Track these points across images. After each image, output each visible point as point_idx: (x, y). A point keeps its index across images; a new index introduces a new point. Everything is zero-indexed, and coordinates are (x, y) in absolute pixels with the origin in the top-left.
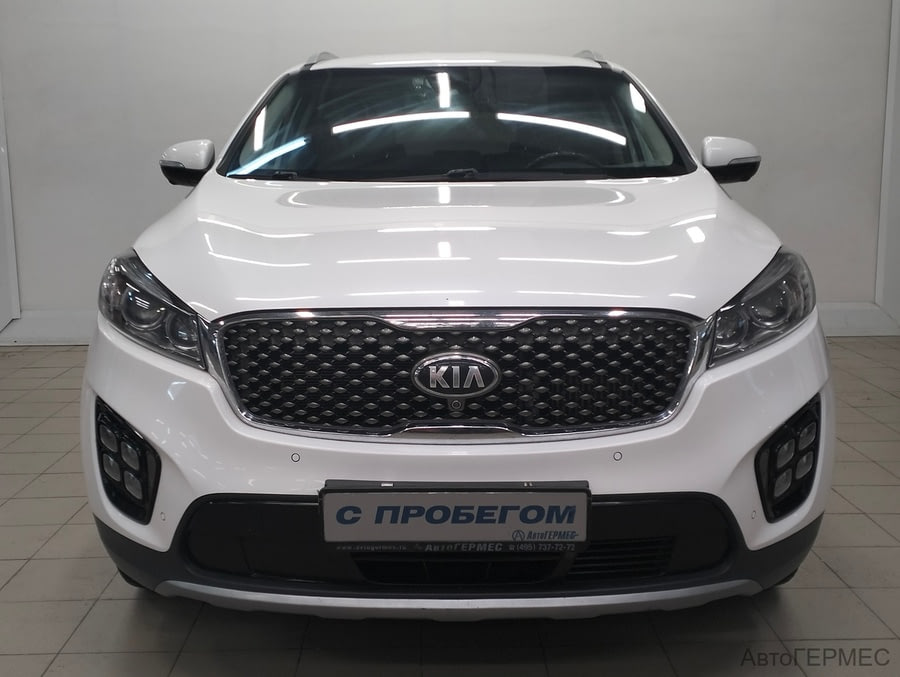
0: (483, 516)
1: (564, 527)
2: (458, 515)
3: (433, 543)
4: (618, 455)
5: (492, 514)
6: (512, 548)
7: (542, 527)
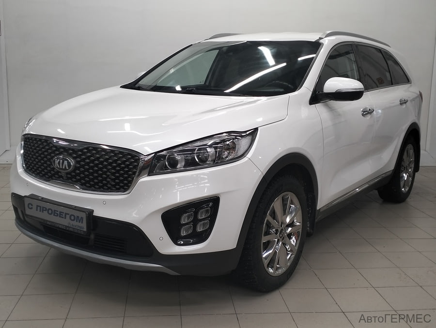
0: (60, 215)
1: (80, 224)
2: (54, 213)
3: (49, 222)
4: (104, 202)
5: (63, 215)
6: (68, 229)
7: (75, 223)
